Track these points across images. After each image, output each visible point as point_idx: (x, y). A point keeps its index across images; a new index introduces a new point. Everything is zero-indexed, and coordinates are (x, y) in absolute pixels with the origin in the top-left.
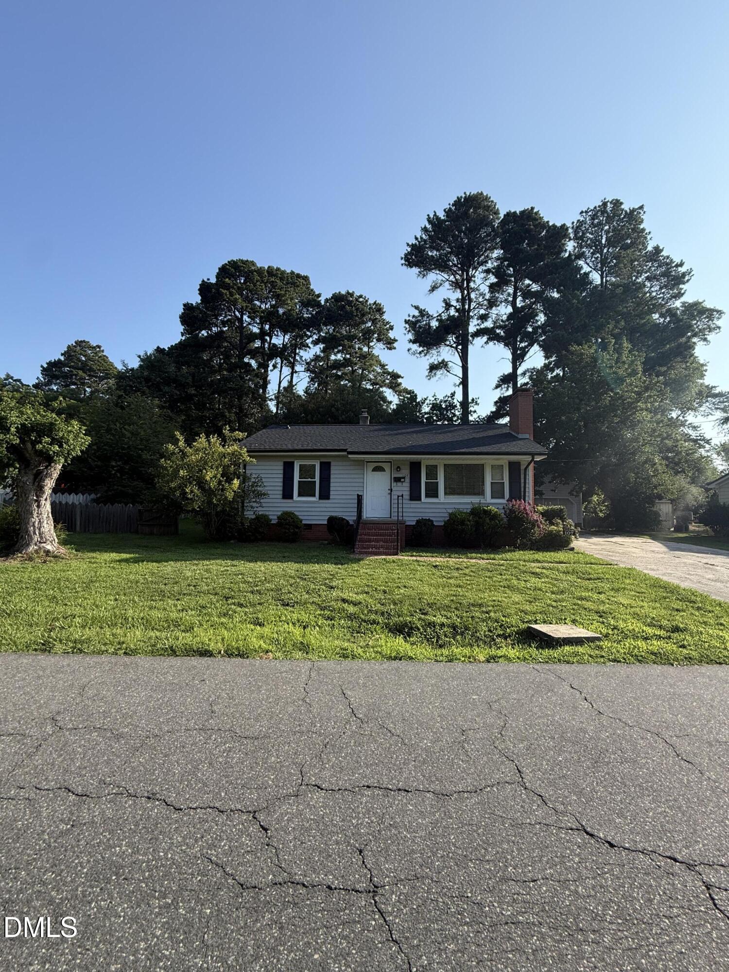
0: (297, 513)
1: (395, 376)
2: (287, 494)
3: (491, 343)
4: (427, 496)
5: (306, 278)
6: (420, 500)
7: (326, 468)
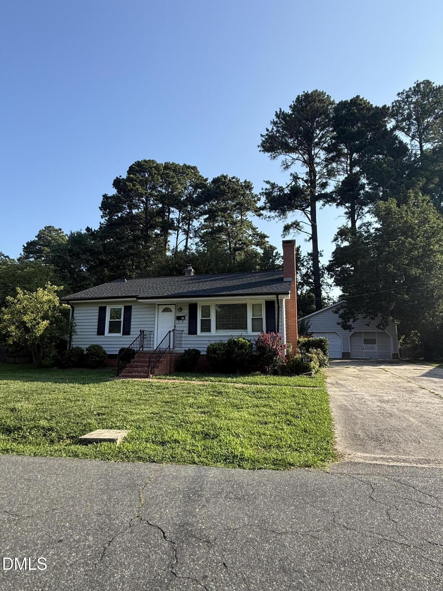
0: (103, 346)
1: (263, 236)
2: (101, 331)
3: (327, 205)
4: (202, 330)
5: (194, 168)
6: (196, 334)
7: (128, 310)
